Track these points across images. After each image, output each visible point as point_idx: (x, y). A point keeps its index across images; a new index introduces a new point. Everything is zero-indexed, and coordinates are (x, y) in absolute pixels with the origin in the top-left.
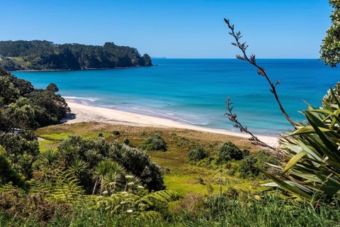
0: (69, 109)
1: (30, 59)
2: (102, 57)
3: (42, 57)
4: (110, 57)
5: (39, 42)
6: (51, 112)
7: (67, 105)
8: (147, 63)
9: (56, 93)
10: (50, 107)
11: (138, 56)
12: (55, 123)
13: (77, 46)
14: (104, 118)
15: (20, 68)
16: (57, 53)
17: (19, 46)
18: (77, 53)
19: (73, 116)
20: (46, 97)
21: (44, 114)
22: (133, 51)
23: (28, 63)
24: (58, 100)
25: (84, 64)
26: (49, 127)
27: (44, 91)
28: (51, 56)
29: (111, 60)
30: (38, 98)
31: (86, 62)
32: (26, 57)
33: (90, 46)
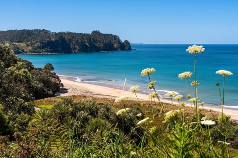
0: (62, 85)
1: (32, 44)
2: (90, 42)
3: (41, 43)
4: (96, 43)
5: (39, 31)
6: (48, 87)
7: (60, 81)
8: (127, 48)
9: (52, 72)
10: (46, 83)
11: (119, 42)
12: (50, 96)
13: (69, 33)
14: (91, 93)
15: (23, 52)
16: (53, 40)
17: (23, 34)
18: (70, 40)
19: (65, 91)
20: (44, 75)
21: (41, 88)
22: (116, 38)
23: (30, 48)
24: (53, 77)
25: (75, 48)
26: (46, 99)
27: (42, 69)
28: (48, 42)
29: (98, 45)
30: (37, 75)
31: (77, 47)
32: (29, 43)
33: (80, 34)
